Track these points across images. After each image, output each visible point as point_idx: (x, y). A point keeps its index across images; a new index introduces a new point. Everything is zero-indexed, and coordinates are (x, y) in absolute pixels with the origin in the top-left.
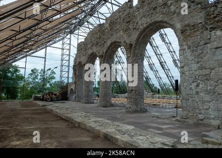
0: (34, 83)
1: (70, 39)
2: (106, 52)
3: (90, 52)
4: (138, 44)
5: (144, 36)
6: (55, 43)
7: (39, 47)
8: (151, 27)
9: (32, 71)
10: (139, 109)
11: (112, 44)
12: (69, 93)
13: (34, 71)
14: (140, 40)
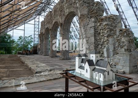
0: (21, 45)
1: (39, 18)
2: (53, 27)
3: (46, 27)
4: (65, 23)
5: (68, 19)
6: (30, 21)
7: (19, 24)
8: (70, 14)
9: (19, 37)
10: (65, 58)
11: (55, 23)
12: (38, 50)
13: (20, 38)
14: (66, 21)
